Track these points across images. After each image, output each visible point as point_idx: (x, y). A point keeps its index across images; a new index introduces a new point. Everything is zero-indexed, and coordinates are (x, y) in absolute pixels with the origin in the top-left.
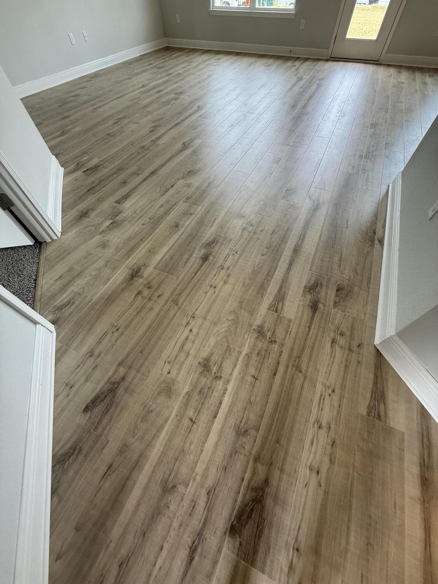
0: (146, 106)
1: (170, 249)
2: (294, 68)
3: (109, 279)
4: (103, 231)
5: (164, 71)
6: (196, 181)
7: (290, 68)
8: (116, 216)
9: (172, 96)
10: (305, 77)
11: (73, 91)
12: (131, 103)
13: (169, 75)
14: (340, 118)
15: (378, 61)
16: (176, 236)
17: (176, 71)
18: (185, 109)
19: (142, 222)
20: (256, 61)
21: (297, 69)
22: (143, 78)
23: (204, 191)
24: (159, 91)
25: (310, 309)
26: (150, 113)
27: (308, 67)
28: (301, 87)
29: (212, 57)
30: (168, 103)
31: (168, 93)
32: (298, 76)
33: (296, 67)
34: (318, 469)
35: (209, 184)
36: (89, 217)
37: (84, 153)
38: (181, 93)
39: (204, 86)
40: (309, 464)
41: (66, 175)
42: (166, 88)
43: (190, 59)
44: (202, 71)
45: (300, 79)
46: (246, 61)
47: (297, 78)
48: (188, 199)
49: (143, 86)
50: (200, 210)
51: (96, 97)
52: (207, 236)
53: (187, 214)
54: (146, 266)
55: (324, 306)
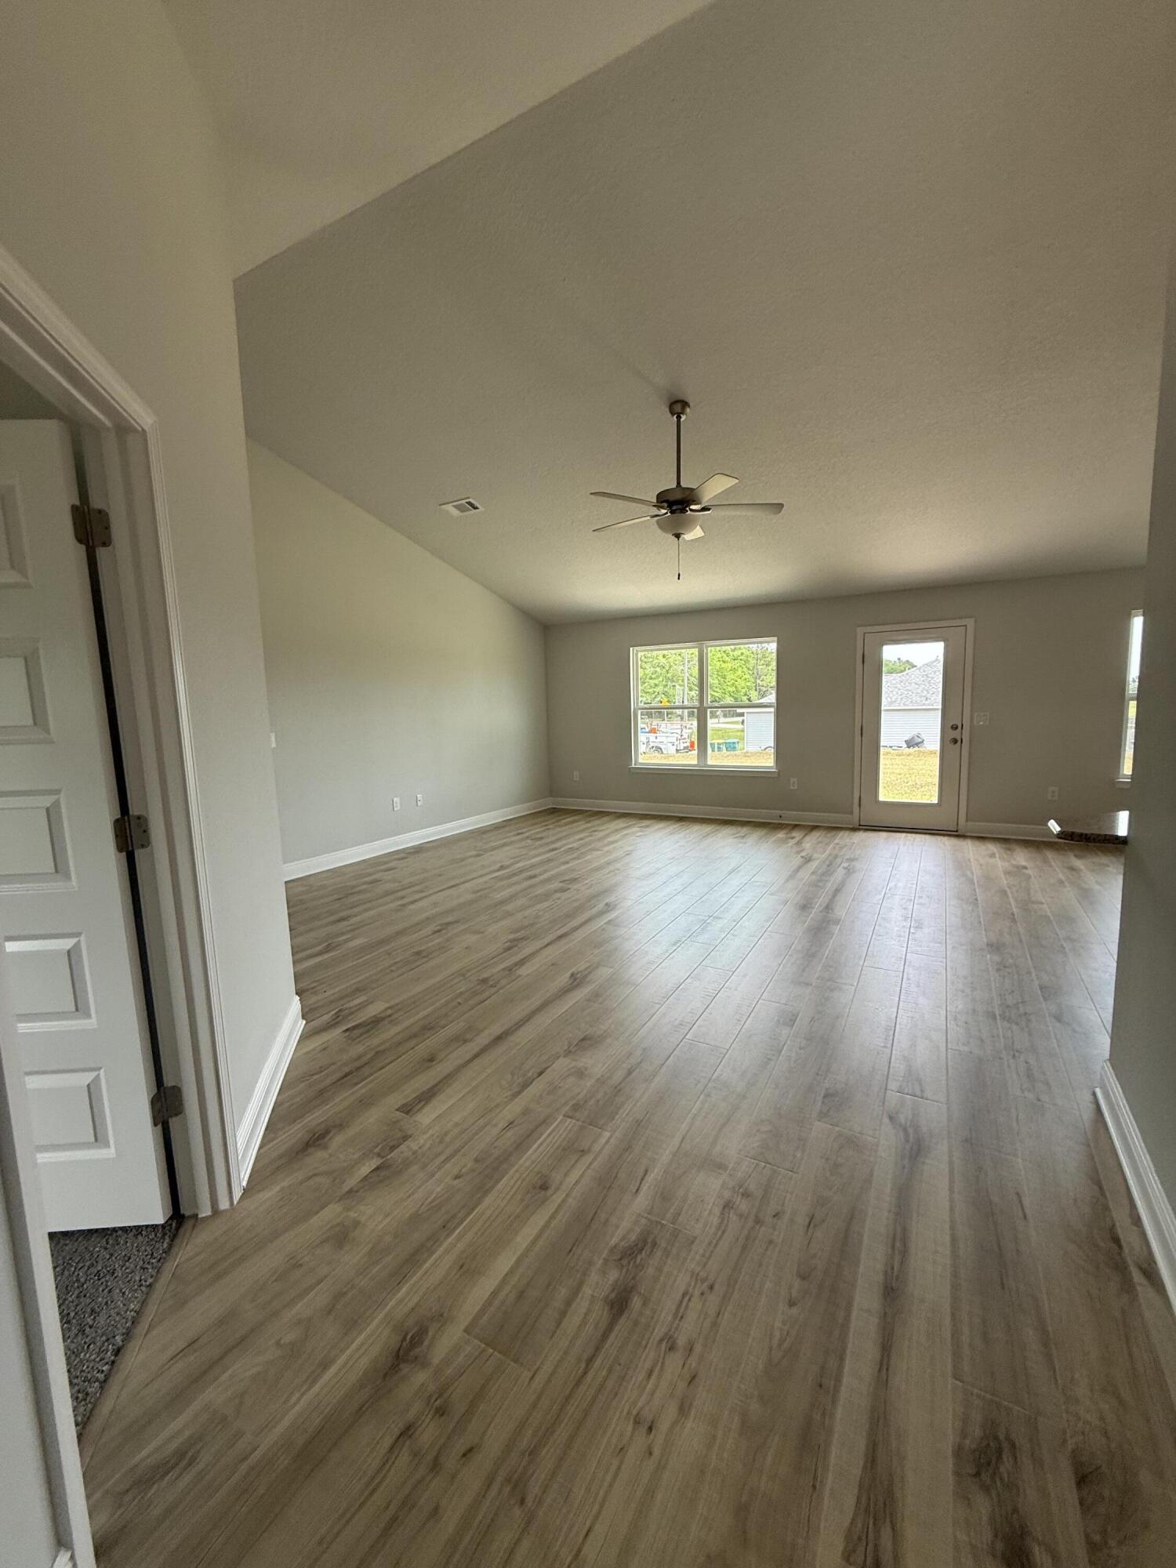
0: (503, 902)
1: (518, 1262)
2: (792, 842)
3: (325, 1365)
4: (350, 1191)
5: (541, 846)
6: (596, 1063)
7: (784, 841)
8: (393, 1148)
9: (556, 885)
10: (816, 855)
11: (370, 875)
12: (475, 895)
13: (553, 850)
14: (912, 930)
15: (957, 831)
16: (539, 1219)
17: (567, 844)
18: (580, 909)
19: (455, 1171)
20: (717, 830)
21: (799, 843)
22: (503, 855)
23: (618, 1090)
24: (531, 877)
26: (509, 914)
27: (820, 840)
28: (813, 873)
29: (634, 824)
30: (546, 896)
31: (548, 880)
32: (803, 854)
33: (797, 839)
35: (630, 1072)
36: (325, 1148)
37: (358, 990)
38: (574, 880)
39: (618, 869)
41: (304, 1038)
42: (545, 871)
43: (594, 826)
44: (611, 847)
45: (808, 860)
46: (697, 830)
47: (802, 857)
48: (576, 1107)
49: (502, 868)
50: (606, 1140)
51: (412, 885)
52: (626, 1224)
53: (573, 1149)
54: (442, 1318)
55: (1054, 1555)
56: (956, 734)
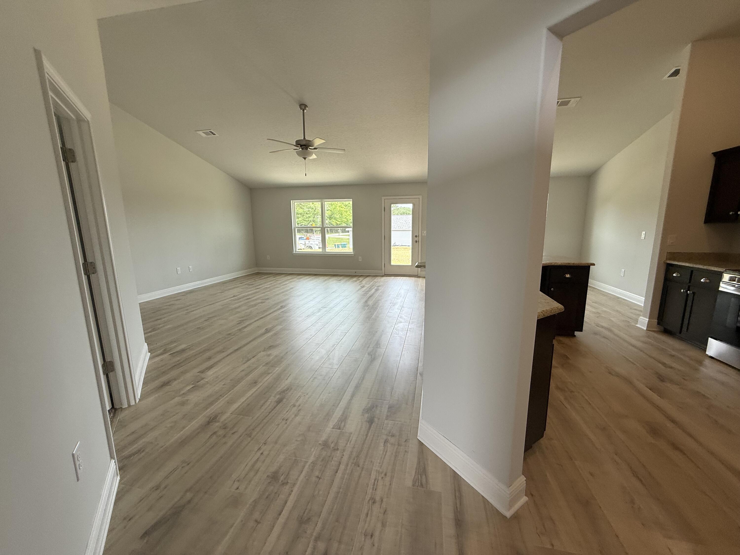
0: (236, 308)
1: (247, 399)
2: (358, 281)
3: (184, 428)
4: (183, 394)
5: (253, 287)
6: (274, 352)
7: (356, 281)
8: (198, 382)
9: (260, 301)
10: (366, 285)
11: (168, 302)
12: (222, 307)
13: (258, 289)
14: (392, 306)
15: (418, 275)
16: (254, 390)
17: (264, 286)
18: (270, 308)
19: (223, 383)
20: (330, 278)
21: (361, 281)
22: (235, 291)
23: (282, 358)
24: (248, 299)
25: (367, 424)
26: (239, 312)
27: (369, 280)
28: (363, 291)
29: (295, 277)
30: (255, 305)
31: (256, 300)
32: (361, 285)
33: (360, 280)
34: (372, 534)
35: (287, 353)
36: (170, 385)
37: (172, 342)
38: (268, 299)
39: (287, 294)
40: (364, 532)
41: (150, 359)
42: (254, 296)
43: (278, 279)
44: (285, 286)
45: (363, 287)
46: (322, 279)
48: (267, 364)
49: (234, 296)
50: (277, 370)
51: (191, 305)
52: (282, 387)
53: (266, 373)
54: (223, 413)
55: (379, 419)
56: (416, 239)
